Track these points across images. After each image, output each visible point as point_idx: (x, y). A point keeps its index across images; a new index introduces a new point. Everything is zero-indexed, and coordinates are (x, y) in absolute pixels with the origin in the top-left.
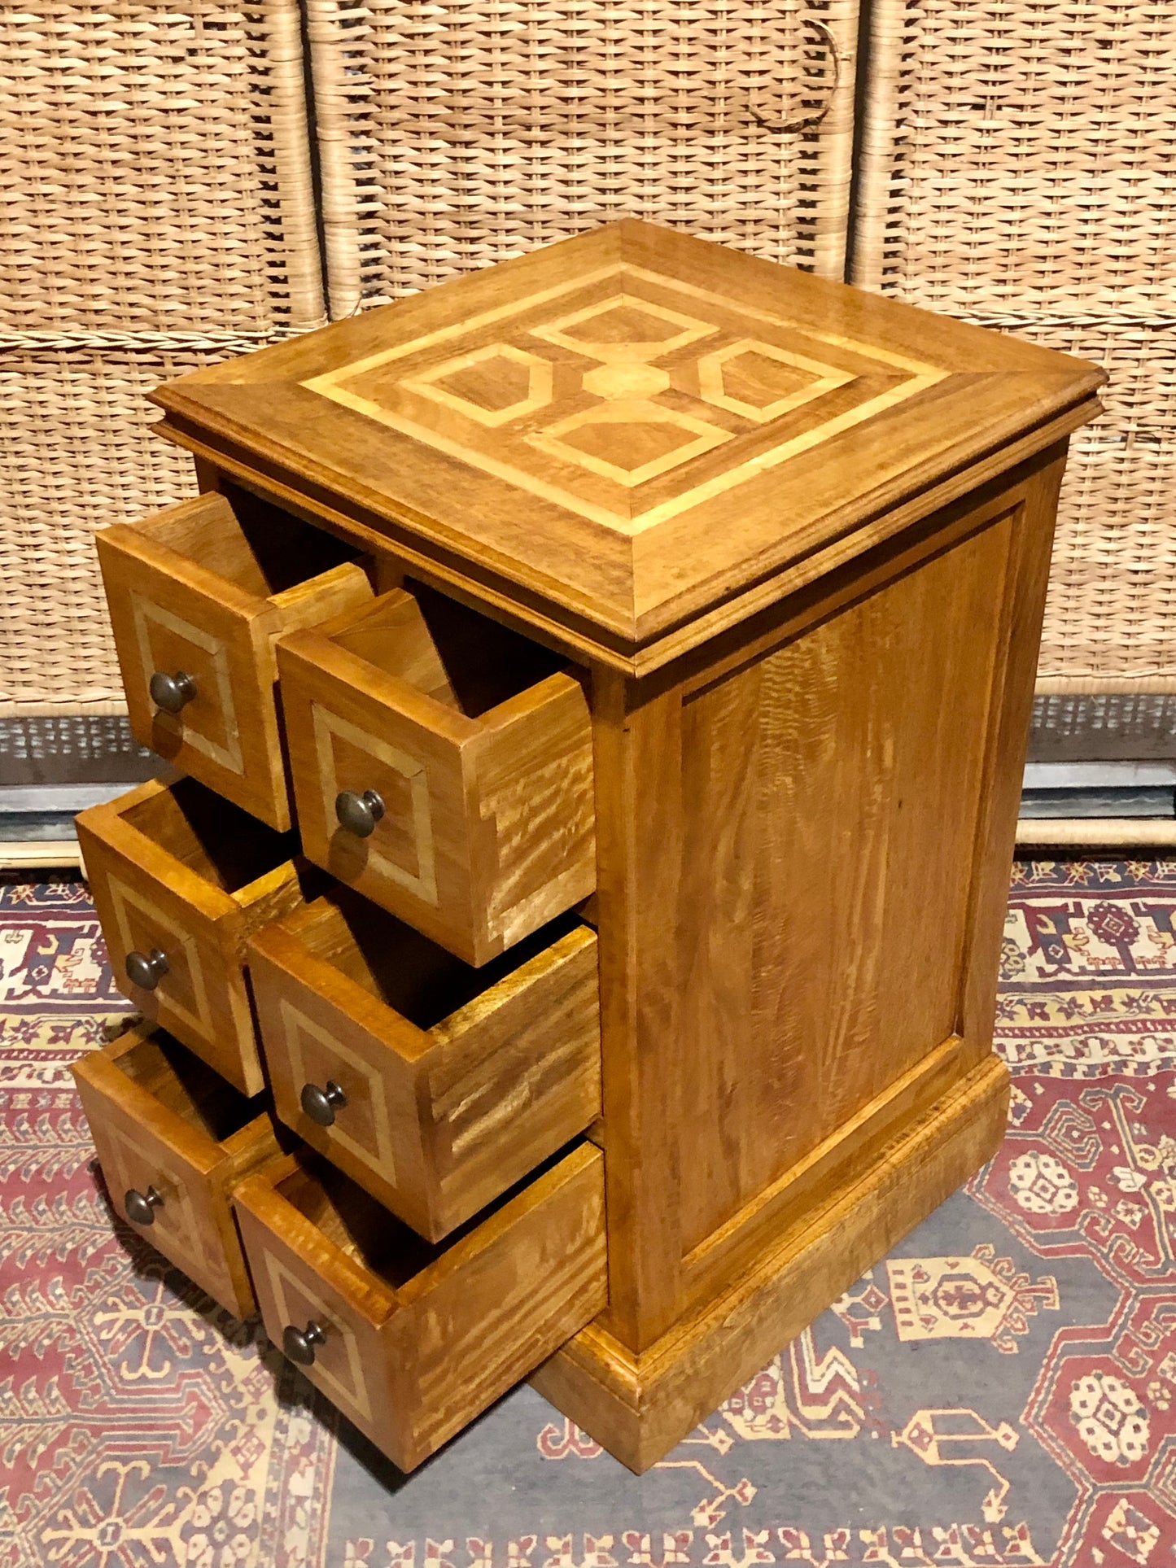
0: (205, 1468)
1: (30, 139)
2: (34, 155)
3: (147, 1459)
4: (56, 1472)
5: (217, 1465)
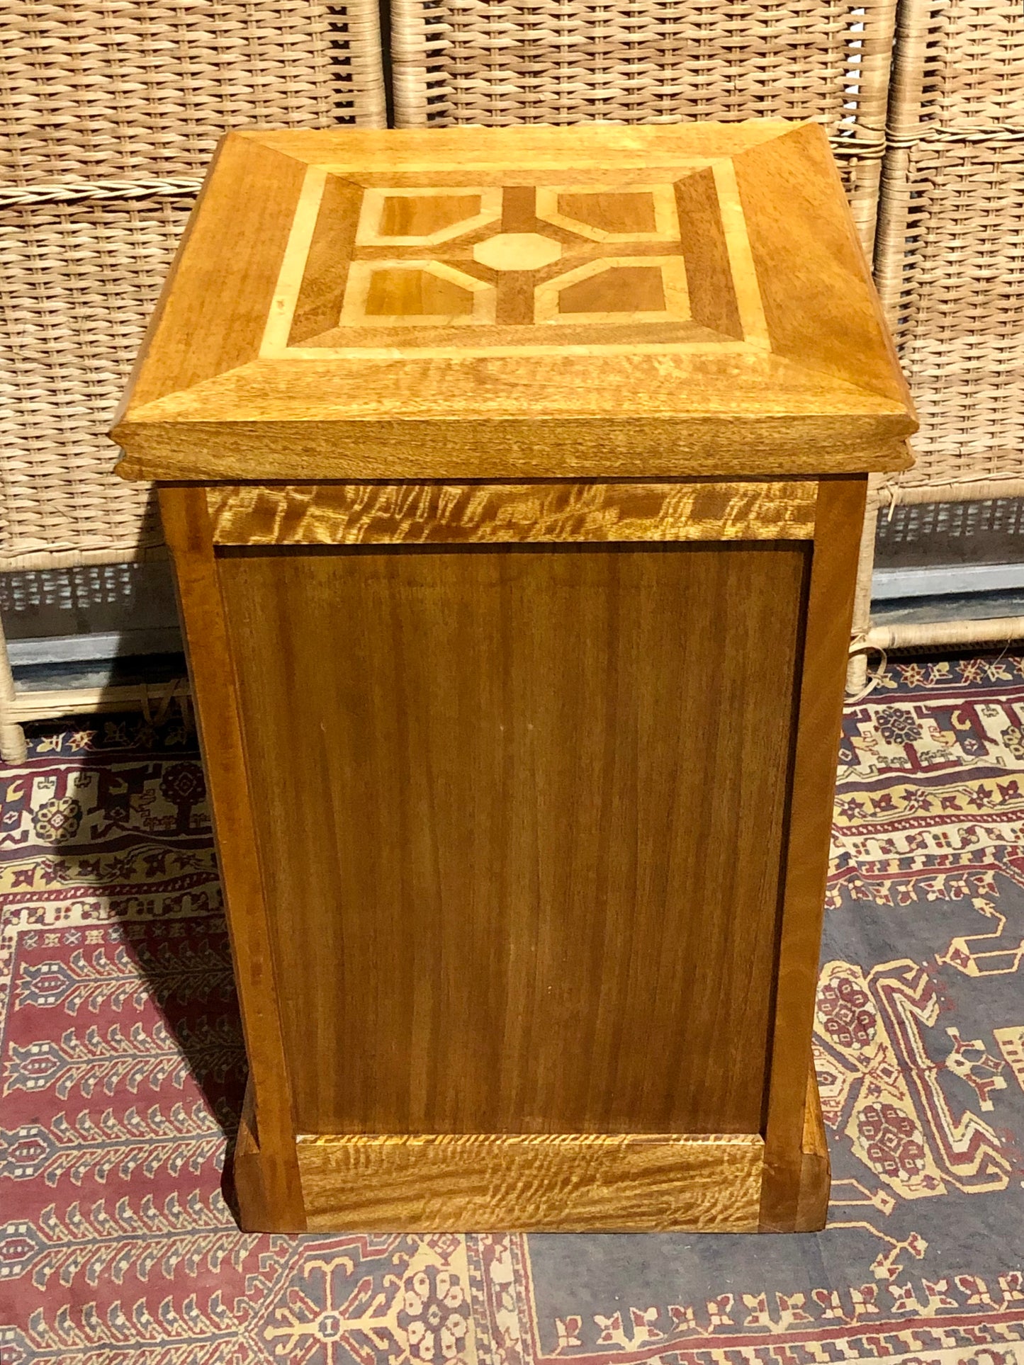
0: (406, 1257)
3: (345, 1254)
4: (263, 1274)
5: (417, 1255)
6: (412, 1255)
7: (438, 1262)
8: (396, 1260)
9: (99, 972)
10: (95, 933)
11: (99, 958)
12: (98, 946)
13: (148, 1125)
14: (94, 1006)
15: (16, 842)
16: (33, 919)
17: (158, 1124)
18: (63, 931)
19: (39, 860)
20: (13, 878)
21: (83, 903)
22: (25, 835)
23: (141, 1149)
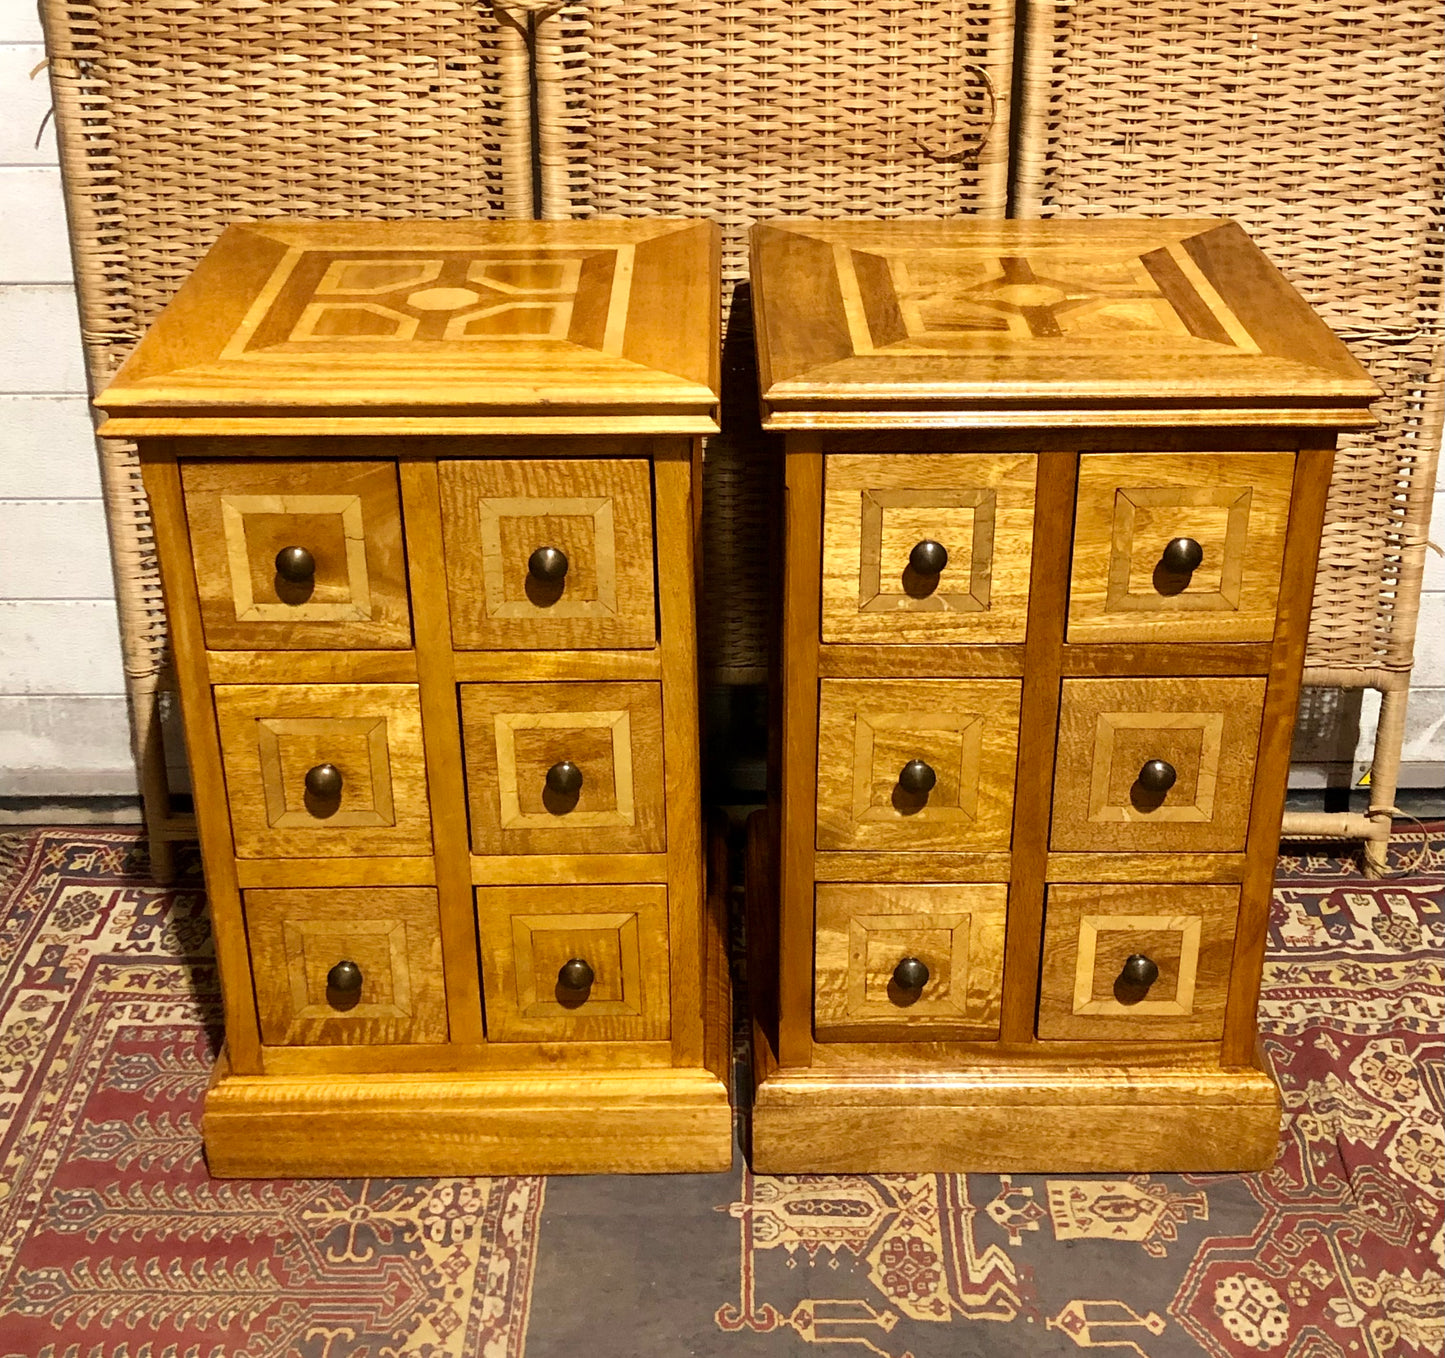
0: (406, 1333)
1: (290, 161)
2: (292, 175)
3: (351, 1326)
4: (269, 1335)
5: (417, 1331)
6: (411, 1332)
7: (435, 1340)
8: (395, 1336)
9: (184, 1067)
10: (190, 1033)
11: (187, 1054)
12: (190, 1044)
13: (194, 1199)
14: (172, 1094)
15: (140, 950)
16: (136, 1014)
17: (204, 1199)
18: (161, 1029)
19: (156, 969)
20: (128, 980)
21: (186, 1007)
22: (151, 946)
23: (181, 1220)
